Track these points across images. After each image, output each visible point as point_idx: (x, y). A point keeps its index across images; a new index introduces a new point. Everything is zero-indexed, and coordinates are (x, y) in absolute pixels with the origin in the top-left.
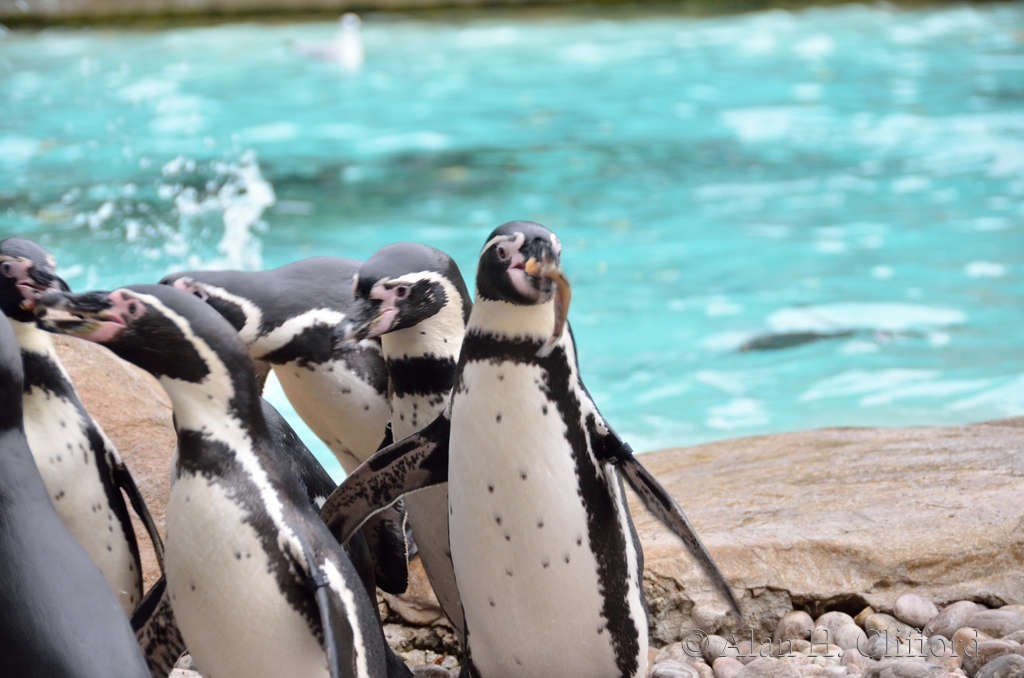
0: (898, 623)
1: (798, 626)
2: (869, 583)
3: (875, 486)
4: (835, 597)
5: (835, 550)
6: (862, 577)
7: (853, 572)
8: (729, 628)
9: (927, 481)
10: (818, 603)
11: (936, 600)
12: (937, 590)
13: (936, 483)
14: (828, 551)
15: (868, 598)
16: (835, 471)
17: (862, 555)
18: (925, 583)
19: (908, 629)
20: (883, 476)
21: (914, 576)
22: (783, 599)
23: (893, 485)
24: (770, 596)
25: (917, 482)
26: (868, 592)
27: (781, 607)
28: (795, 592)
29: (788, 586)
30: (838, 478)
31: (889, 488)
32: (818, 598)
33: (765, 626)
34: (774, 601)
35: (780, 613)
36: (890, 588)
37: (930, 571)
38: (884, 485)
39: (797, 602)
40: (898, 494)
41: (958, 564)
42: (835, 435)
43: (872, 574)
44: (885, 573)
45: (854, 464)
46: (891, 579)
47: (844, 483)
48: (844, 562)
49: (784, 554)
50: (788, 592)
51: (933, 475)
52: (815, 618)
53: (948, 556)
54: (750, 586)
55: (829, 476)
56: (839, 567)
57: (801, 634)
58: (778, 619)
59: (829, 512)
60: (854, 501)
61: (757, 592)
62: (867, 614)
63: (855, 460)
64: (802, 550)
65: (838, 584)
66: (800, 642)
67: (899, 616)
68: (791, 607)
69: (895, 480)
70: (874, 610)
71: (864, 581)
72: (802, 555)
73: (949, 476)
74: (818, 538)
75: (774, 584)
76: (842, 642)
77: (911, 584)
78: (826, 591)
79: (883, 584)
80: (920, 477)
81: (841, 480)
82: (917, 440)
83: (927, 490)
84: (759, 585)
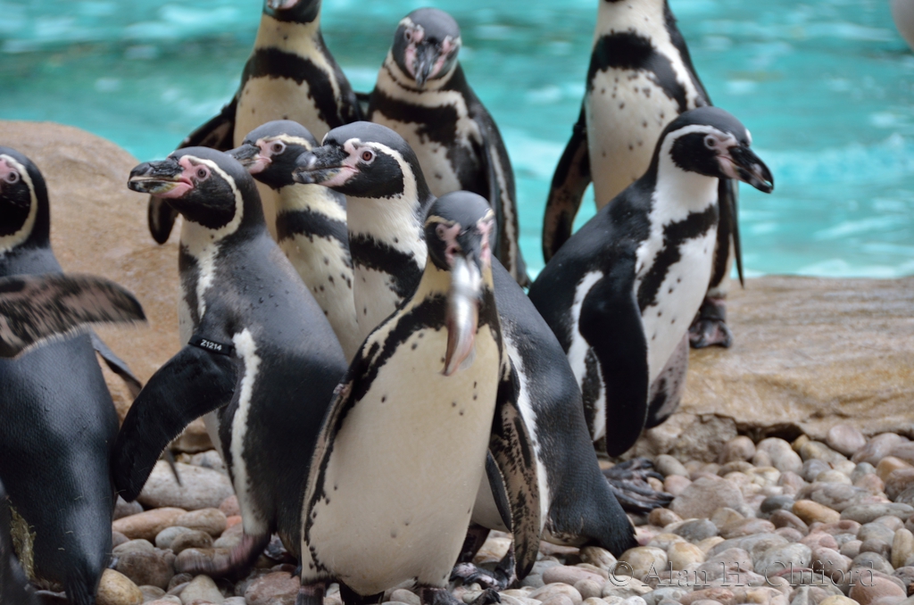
0: (830, 451)
1: (741, 450)
2: (806, 414)
3: (814, 329)
4: (775, 426)
5: (776, 384)
6: (799, 408)
7: (791, 403)
8: (680, 449)
9: (860, 326)
10: (759, 430)
11: (865, 431)
12: (866, 423)
13: (868, 327)
14: (770, 384)
15: (804, 427)
16: (780, 313)
17: (800, 389)
18: (855, 416)
19: (838, 456)
20: (822, 320)
21: (845, 410)
22: (728, 425)
23: (830, 328)
24: (717, 422)
25: (852, 326)
26: (804, 422)
27: (726, 432)
28: (740, 419)
29: (734, 414)
30: (782, 319)
31: (827, 331)
32: (759, 426)
33: (711, 448)
34: (720, 426)
35: (726, 438)
36: (825, 419)
37: (860, 406)
38: (822, 328)
39: (741, 428)
40: (834, 336)
41: (884, 400)
42: (780, 282)
43: (808, 406)
44: (820, 405)
45: (796, 308)
46: (825, 411)
47: (787, 324)
48: (784, 395)
49: (730, 385)
50: (733, 419)
51: (865, 320)
52: (756, 443)
53: (876, 392)
54: (700, 412)
55: (774, 317)
56: (779, 399)
57: (743, 457)
58: (723, 442)
59: (772, 349)
60: (795, 341)
61: (705, 418)
62: (802, 441)
63: (798, 305)
64: (747, 382)
65: (778, 414)
66: (742, 463)
67: (831, 444)
68: (735, 432)
69: (832, 323)
70: (809, 438)
71: (801, 412)
72: (748, 386)
73: (880, 322)
74: (762, 372)
75: (721, 411)
76: (779, 465)
77: (842, 416)
78: (767, 419)
79: (818, 416)
80: (854, 321)
81: (784, 321)
82: (853, 289)
83: (860, 334)
84: (708, 412)
